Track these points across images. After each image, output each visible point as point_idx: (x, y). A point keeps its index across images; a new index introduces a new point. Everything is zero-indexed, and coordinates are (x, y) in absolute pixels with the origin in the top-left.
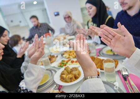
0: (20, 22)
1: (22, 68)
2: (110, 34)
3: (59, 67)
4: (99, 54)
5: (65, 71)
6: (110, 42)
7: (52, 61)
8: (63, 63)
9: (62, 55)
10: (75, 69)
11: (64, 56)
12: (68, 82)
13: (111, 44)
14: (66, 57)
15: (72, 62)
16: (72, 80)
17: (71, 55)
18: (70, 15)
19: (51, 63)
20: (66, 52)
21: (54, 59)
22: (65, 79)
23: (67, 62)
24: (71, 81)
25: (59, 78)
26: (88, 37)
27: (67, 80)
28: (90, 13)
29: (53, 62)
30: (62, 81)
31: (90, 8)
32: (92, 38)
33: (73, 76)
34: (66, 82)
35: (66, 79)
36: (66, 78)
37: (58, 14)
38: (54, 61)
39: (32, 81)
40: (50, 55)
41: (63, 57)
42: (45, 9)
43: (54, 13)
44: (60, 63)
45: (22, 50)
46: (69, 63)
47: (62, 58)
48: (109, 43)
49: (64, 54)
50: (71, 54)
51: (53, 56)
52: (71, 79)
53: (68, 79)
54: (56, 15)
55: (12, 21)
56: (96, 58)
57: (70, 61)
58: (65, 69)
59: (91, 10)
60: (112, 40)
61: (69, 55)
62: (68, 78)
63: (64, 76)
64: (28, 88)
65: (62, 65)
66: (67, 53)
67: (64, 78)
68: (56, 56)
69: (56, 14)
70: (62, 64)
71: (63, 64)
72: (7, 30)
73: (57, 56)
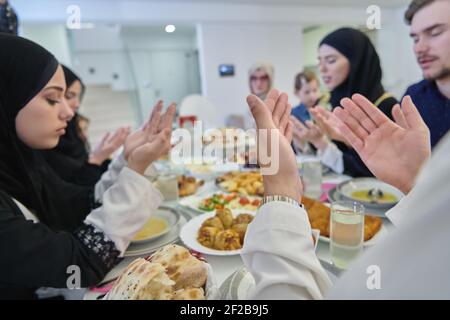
0: (116, 77)
1: (99, 186)
2: (368, 116)
3: (200, 208)
4: (328, 197)
5: (217, 219)
6: (363, 140)
7: (184, 192)
8: (216, 200)
9: (217, 182)
10: (246, 219)
11: (223, 184)
12: (219, 249)
13: (364, 145)
14: (227, 188)
15: (244, 202)
16: (232, 245)
17: (245, 187)
18: (269, 72)
19: (181, 196)
20: (230, 174)
21: (191, 187)
22: (212, 239)
23: (228, 201)
24: (227, 248)
25: (195, 235)
26: (306, 148)
27: (217, 242)
28: (329, 74)
29: (187, 195)
30: (201, 243)
31: (331, 59)
32: (319, 152)
33: (237, 235)
34: (213, 247)
35: (215, 240)
36: (214, 237)
37: (229, 72)
38: (191, 194)
39: (121, 214)
40: (184, 177)
41: (219, 188)
42: (196, 53)
43: (220, 67)
44: (207, 200)
45: (107, 146)
46: (235, 203)
47: (216, 190)
48: (359, 141)
49: (223, 180)
50: (245, 182)
51: (191, 180)
52: (229, 240)
53: (221, 240)
54: (223, 74)
55: (92, 71)
56: (316, 204)
57: (238, 199)
58: (217, 215)
59: (332, 67)
60: (369, 133)
61: (239, 185)
62: (222, 236)
63: (212, 230)
64: (105, 232)
65: (212, 205)
66: (235, 179)
67: (209, 236)
68: (198, 180)
69: (224, 70)
70: (212, 203)
71: (215, 202)
72: (79, 80)
73: (202, 183)
